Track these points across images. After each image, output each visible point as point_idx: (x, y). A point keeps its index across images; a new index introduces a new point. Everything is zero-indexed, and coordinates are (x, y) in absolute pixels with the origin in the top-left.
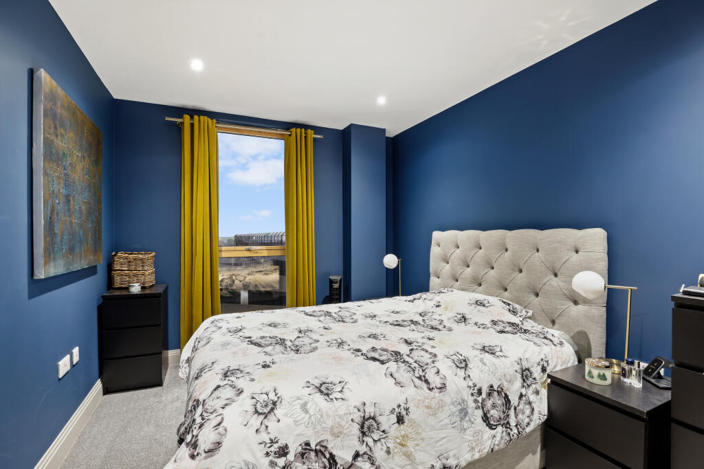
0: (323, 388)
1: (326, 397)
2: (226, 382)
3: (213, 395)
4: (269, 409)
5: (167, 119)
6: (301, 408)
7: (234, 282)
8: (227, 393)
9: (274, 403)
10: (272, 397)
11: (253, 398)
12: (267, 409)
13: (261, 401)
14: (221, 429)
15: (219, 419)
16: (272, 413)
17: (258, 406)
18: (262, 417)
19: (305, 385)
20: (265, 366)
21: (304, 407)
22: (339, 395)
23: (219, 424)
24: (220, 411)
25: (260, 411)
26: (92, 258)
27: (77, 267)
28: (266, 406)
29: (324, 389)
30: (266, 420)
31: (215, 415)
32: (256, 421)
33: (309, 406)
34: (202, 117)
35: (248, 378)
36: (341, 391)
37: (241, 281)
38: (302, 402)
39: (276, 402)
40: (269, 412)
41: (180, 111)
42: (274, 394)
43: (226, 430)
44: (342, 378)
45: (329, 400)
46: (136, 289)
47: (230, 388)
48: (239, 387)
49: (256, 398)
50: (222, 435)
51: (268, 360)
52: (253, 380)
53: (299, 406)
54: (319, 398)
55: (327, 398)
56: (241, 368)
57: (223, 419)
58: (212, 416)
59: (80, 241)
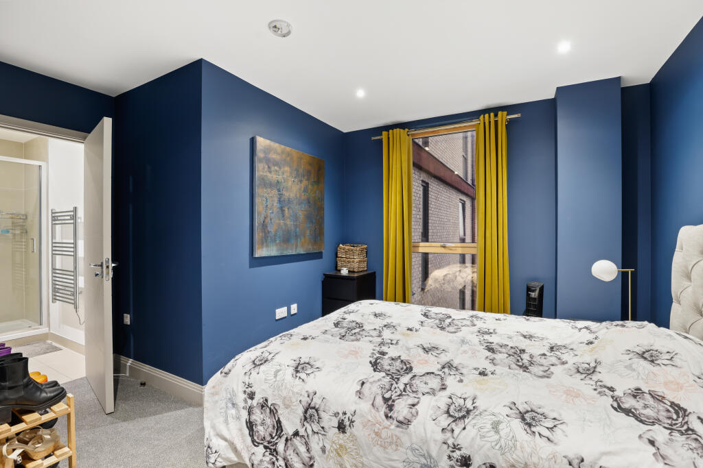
0: (527, 416)
1: (526, 427)
2: (440, 373)
3: (424, 377)
4: (461, 415)
5: (373, 138)
6: (492, 424)
7: (456, 277)
8: (434, 383)
9: (468, 412)
10: (469, 405)
11: (450, 398)
12: (460, 414)
13: (457, 405)
14: (414, 410)
15: (416, 400)
16: (462, 421)
17: (452, 408)
18: (451, 419)
19: (508, 404)
20: (483, 374)
21: (496, 426)
22: (546, 433)
23: (414, 405)
24: (420, 395)
25: (452, 414)
26: (310, 247)
27: (291, 251)
28: (460, 410)
29: (528, 418)
30: (454, 424)
31: (414, 395)
32: (445, 421)
33: (501, 427)
34: (395, 130)
35: (458, 377)
36: (551, 428)
37: (462, 278)
38: (495, 419)
39: (471, 410)
40: (460, 418)
41: (378, 130)
42: (471, 403)
43: (417, 413)
44: (560, 415)
45: (529, 431)
46: (344, 272)
47: (439, 381)
48: (445, 383)
49: (454, 399)
50: (413, 415)
51: (490, 368)
52: (461, 381)
53: (490, 422)
54: (517, 424)
55: (528, 429)
56: (459, 367)
57: (418, 402)
58: (411, 395)
59: (296, 236)
